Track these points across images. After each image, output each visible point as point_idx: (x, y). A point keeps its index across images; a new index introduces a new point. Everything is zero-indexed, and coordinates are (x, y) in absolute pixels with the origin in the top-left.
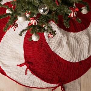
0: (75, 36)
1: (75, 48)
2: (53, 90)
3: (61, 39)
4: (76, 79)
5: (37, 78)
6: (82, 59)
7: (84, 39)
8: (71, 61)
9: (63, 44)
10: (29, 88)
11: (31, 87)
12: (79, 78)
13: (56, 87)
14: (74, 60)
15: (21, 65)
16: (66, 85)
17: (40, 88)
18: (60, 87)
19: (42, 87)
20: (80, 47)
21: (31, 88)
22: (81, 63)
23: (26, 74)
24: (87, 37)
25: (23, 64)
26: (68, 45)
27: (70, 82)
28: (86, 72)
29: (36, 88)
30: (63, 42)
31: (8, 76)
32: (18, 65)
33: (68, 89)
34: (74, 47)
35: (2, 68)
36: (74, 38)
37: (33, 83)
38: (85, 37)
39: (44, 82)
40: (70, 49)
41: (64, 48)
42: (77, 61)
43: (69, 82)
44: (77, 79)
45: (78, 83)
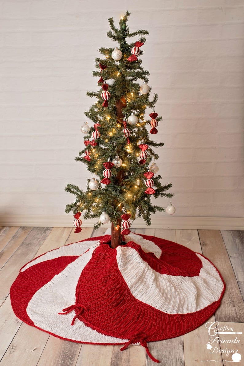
0: (169, 279)
1: (169, 294)
2: (122, 350)
8: (163, 311)
12: (181, 337)
14: (169, 310)
16: (151, 344)
20: (179, 295)
21: (77, 344)
23: (73, 324)
26: (157, 285)
33: (157, 351)
34: (167, 292)
41: (149, 290)
42: (175, 313)
45: (179, 343)
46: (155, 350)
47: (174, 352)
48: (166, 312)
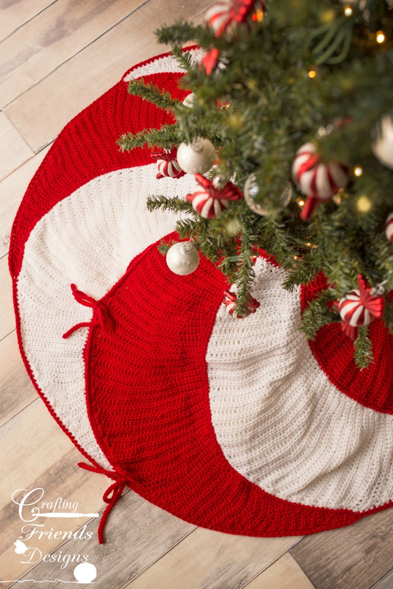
0: (322, 393)
1: (280, 426)
2: (82, 465)
3: (269, 354)
4: (179, 516)
5: (81, 384)
6: (266, 485)
7: (337, 433)
8: (226, 452)
9: (258, 375)
10: (31, 383)
11: (36, 386)
12: (192, 527)
13: (98, 469)
14: (237, 459)
15: (80, 297)
16: (132, 497)
17: (57, 419)
18: (110, 482)
19: (64, 423)
20: (299, 441)
21: (34, 389)
22: (249, 489)
24: (355, 442)
25: (91, 299)
26: (272, 395)
27: (155, 503)
28: (233, 533)
29: (47, 403)
30: (266, 370)
31: (15, 286)
32: (73, 287)
33: (126, 517)
34: (281, 420)
35: (27, 244)
36: (310, 395)
37: (58, 382)
38: (347, 431)
39: (86, 414)
40: (263, 411)
41: (247, 390)
43: (150, 500)
44: (184, 519)
45: (173, 537)
46: (125, 512)
47: (144, 545)
48: (227, 458)
